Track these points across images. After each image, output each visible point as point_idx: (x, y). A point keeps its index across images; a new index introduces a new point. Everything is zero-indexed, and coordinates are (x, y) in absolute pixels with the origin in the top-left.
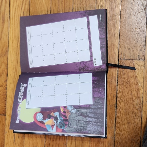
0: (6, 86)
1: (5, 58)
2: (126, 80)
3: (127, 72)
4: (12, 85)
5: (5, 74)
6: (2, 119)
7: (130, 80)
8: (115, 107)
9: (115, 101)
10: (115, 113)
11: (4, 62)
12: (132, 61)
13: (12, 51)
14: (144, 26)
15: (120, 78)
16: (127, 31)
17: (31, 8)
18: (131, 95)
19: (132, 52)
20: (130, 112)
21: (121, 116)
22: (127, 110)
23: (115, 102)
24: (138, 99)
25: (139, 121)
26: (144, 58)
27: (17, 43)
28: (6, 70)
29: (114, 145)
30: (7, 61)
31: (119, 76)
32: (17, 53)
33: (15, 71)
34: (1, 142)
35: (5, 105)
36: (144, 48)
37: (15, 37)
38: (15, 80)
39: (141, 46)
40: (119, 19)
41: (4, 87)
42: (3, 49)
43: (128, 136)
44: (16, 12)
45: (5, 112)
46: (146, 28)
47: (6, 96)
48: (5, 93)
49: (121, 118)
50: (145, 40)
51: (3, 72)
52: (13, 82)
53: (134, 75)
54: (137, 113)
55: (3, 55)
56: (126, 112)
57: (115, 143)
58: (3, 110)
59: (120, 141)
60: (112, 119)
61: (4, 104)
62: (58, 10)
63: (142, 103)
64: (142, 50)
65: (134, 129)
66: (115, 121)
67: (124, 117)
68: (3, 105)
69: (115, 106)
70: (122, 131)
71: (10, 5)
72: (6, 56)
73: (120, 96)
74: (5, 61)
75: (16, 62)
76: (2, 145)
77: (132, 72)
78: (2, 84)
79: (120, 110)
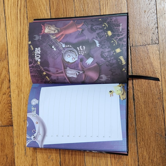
0: (9, 93)
1: (5, 62)
2: (142, 69)
3: (141, 60)
4: (16, 91)
5: (7, 80)
6: (9, 130)
7: (146, 68)
8: (133, 100)
9: (132, 93)
10: (133, 107)
11: (4, 67)
12: (145, 47)
13: (12, 54)
14: (154, 7)
15: (134, 67)
16: (135, 14)
17: (28, 4)
18: (149, 84)
19: (144, 36)
20: (149, 103)
21: (140, 108)
22: (146, 101)
23: (132, 95)
24: (157, 88)
25: (161, 112)
26: (158, 42)
27: (16, 45)
28: (7, 76)
29: (136, 142)
30: (7, 66)
31: (132, 65)
32: (18, 55)
33: (18, 75)
34: (11, 157)
35: (11, 115)
36: (157, 30)
37: (13, 37)
38: (19, 85)
39: (153, 28)
40: (125, 3)
41: (7, 95)
42: (1, 53)
43: (151, 130)
44: (12, 11)
45: (12, 122)
46: (156, 9)
47: (11, 105)
48: (10, 101)
49: (140, 111)
50: (156, 21)
51: (5, 78)
52: (17, 87)
53: (149, 62)
54: (158, 103)
55: (3, 60)
56: (145, 103)
57: (137, 139)
58: (9, 120)
59: (142, 137)
60: (131, 113)
61: (10, 113)
62: (58, 2)
63: (161, 91)
64: (155, 34)
65: (156, 122)
66: (134, 115)
67: (144, 110)
68: (8, 114)
69: (133, 98)
70: (144, 125)
71: (4, 4)
72: (6, 60)
73: (136, 87)
74: (6, 66)
75: (18, 65)
76: (12, 159)
77: (147, 59)
78: (4, 92)
79: (138, 102)
